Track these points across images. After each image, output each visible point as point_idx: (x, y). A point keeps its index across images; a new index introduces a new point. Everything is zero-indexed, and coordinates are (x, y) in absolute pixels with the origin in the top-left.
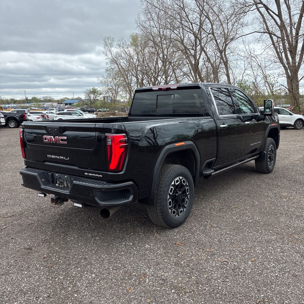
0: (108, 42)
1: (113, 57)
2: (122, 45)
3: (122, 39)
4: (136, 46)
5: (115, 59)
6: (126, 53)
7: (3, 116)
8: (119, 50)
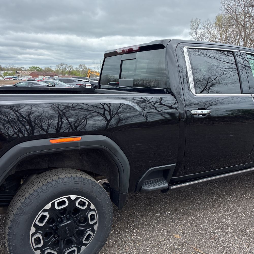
0: (195, 24)
1: (198, 37)
2: (206, 26)
3: (207, 20)
4: (220, 26)
5: (199, 38)
6: (210, 33)
7: (91, 85)
8: (204, 31)
